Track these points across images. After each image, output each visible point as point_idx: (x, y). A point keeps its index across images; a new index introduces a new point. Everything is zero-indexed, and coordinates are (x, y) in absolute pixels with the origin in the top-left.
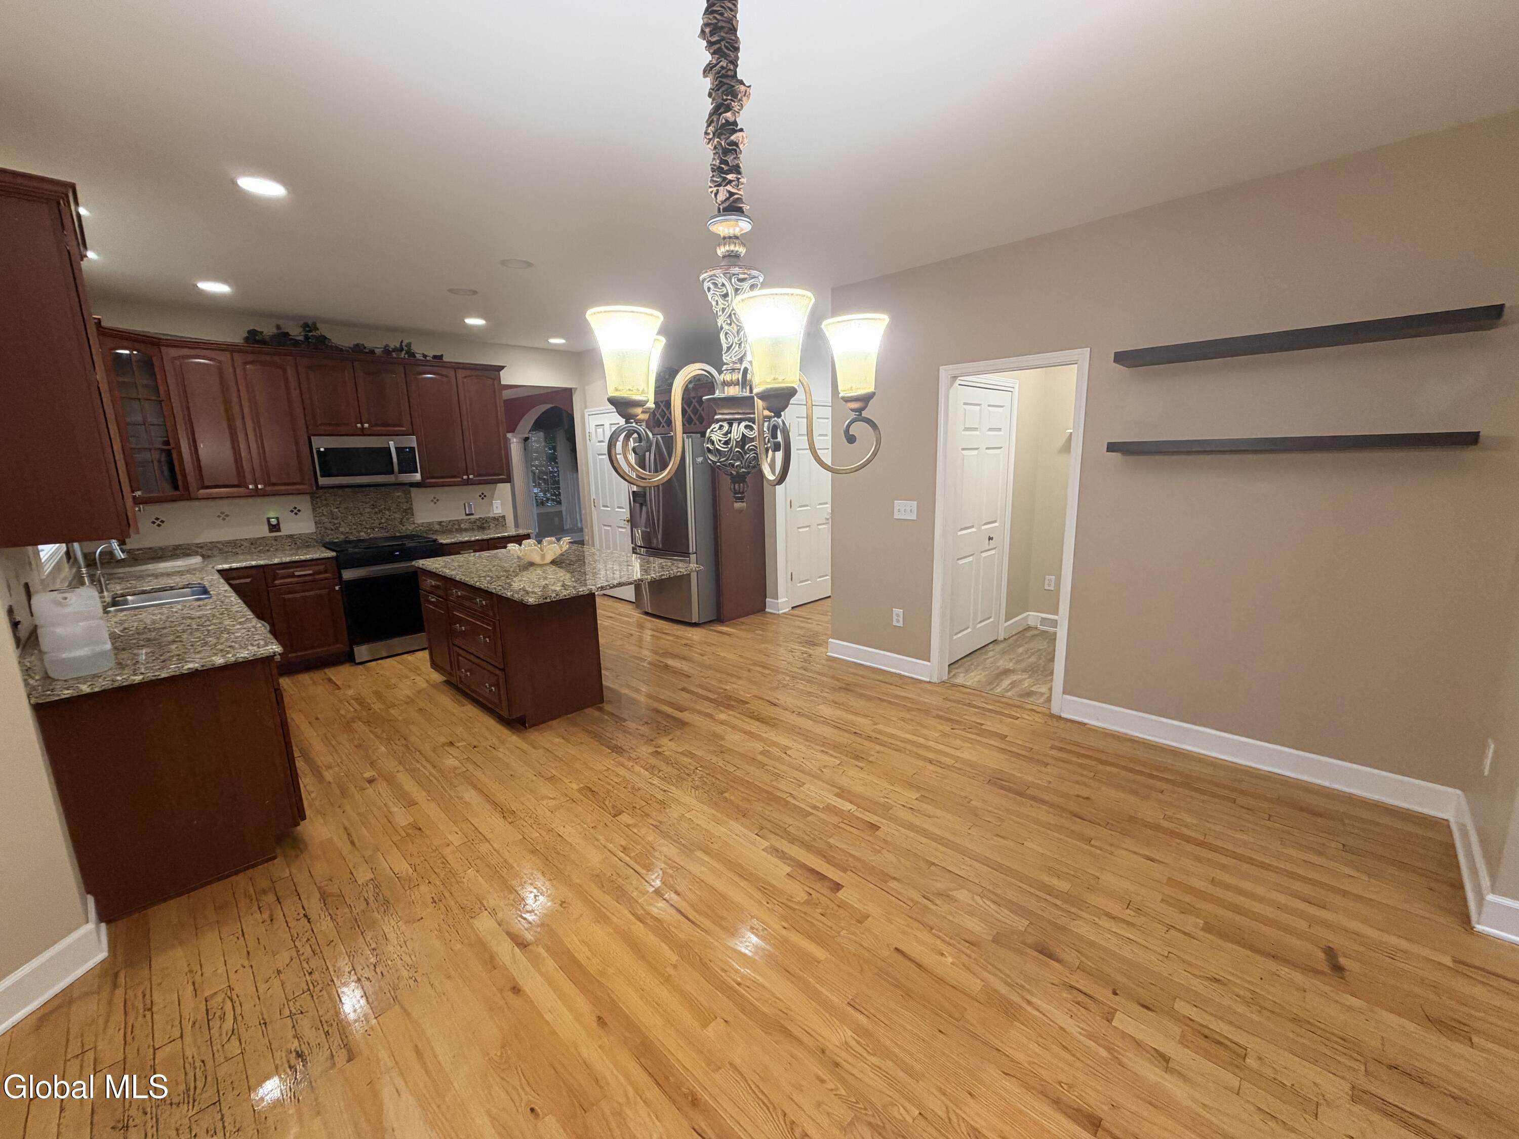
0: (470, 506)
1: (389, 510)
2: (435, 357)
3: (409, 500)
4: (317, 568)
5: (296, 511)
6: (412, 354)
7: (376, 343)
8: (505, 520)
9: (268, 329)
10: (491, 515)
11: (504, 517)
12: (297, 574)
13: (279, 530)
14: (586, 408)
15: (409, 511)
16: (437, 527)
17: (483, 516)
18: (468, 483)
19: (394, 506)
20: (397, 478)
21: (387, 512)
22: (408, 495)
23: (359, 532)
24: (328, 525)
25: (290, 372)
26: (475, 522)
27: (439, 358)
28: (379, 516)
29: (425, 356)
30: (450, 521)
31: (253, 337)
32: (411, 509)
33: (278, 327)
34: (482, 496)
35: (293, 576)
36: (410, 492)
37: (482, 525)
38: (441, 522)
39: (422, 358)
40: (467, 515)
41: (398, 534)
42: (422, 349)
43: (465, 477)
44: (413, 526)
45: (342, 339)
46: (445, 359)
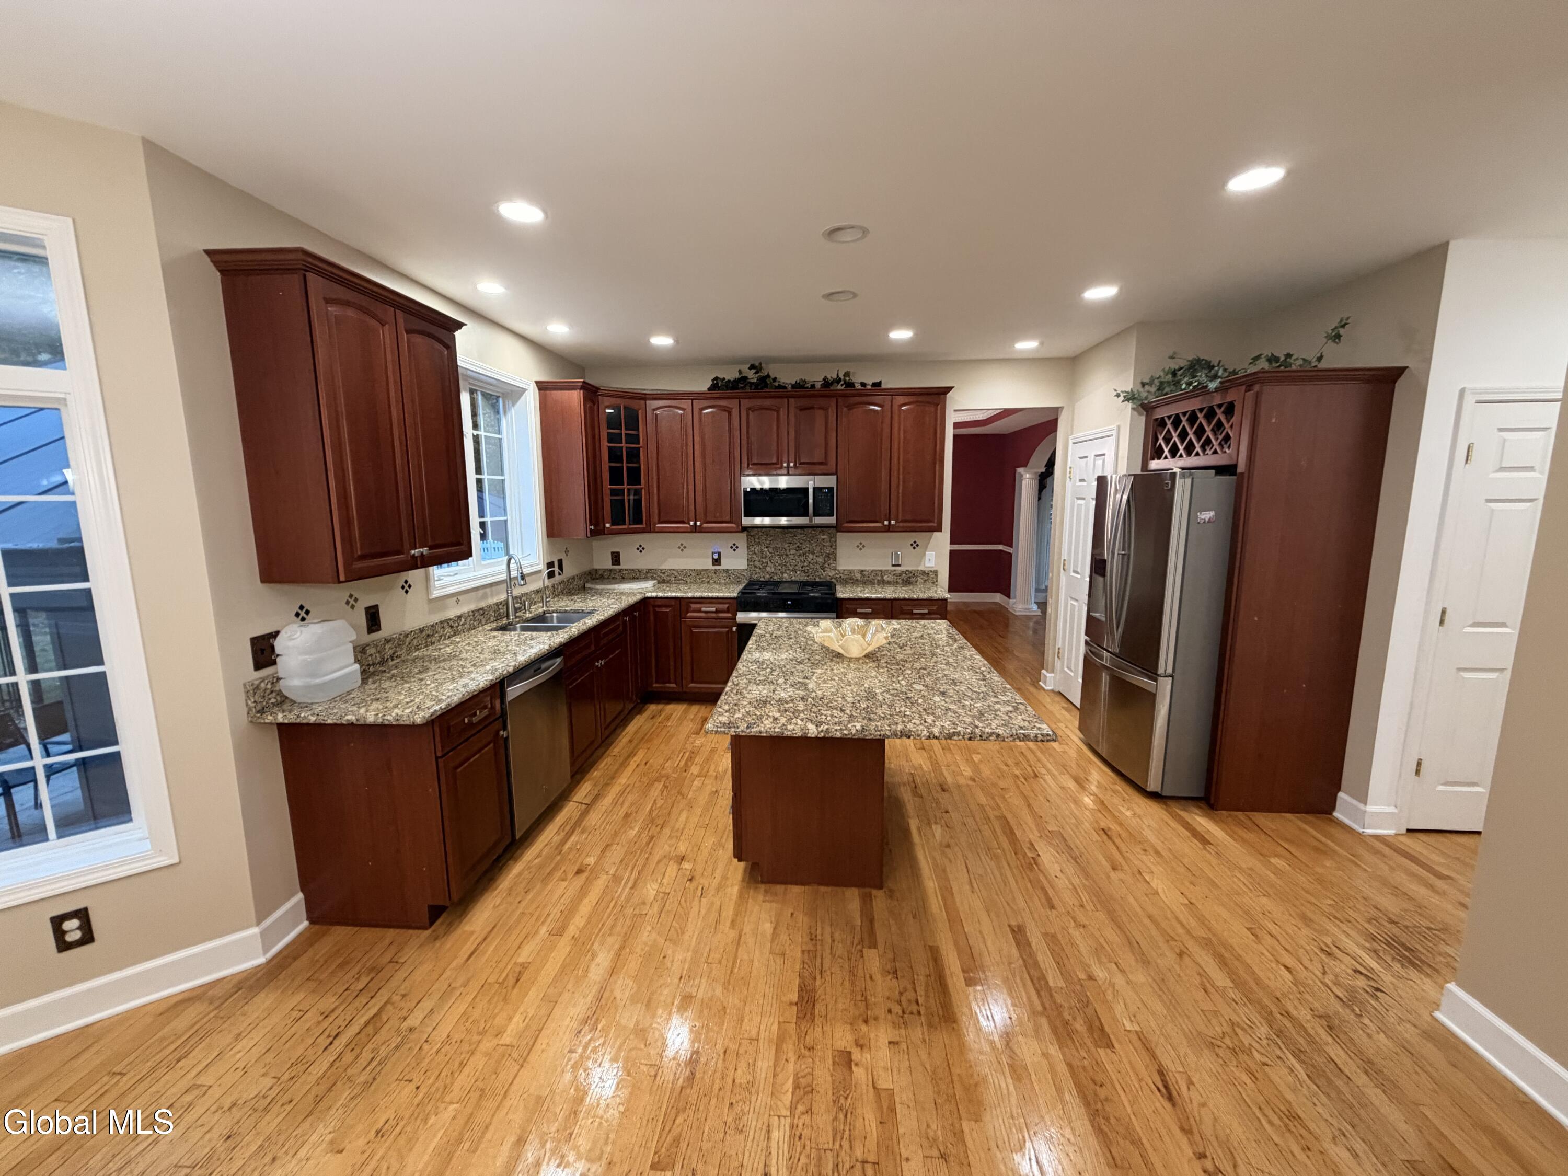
0: (897, 555)
1: (813, 553)
2: (874, 385)
3: (834, 546)
4: (720, 606)
5: (734, 547)
6: (850, 385)
7: (816, 376)
8: (936, 575)
9: (730, 374)
10: (921, 568)
11: (936, 573)
12: (703, 609)
13: (719, 564)
14: (1072, 434)
15: (832, 556)
16: (858, 576)
17: (910, 569)
18: (889, 529)
19: (818, 549)
20: (811, 520)
21: (811, 556)
22: (833, 538)
23: (782, 573)
24: (757, 564)
25: (735, 413)
26: (900, 575)
27: (877, 385)
28: (802, 559)
29: (863, 384)
30: (873, 571)
31: (717, 385)
32: (834, 554)
33: (740, 372)
34: (915, 545)
35: (700, 611)
36: (835, 536)
37: (908, 579)
38: (862, 571)
39: (860, 387)
40: (893, 566)
41: (818, 580)
42: (864, 376)
43: (886, 523)
44: (834, 573)
45: (787, 377)
46: (883, 386)
